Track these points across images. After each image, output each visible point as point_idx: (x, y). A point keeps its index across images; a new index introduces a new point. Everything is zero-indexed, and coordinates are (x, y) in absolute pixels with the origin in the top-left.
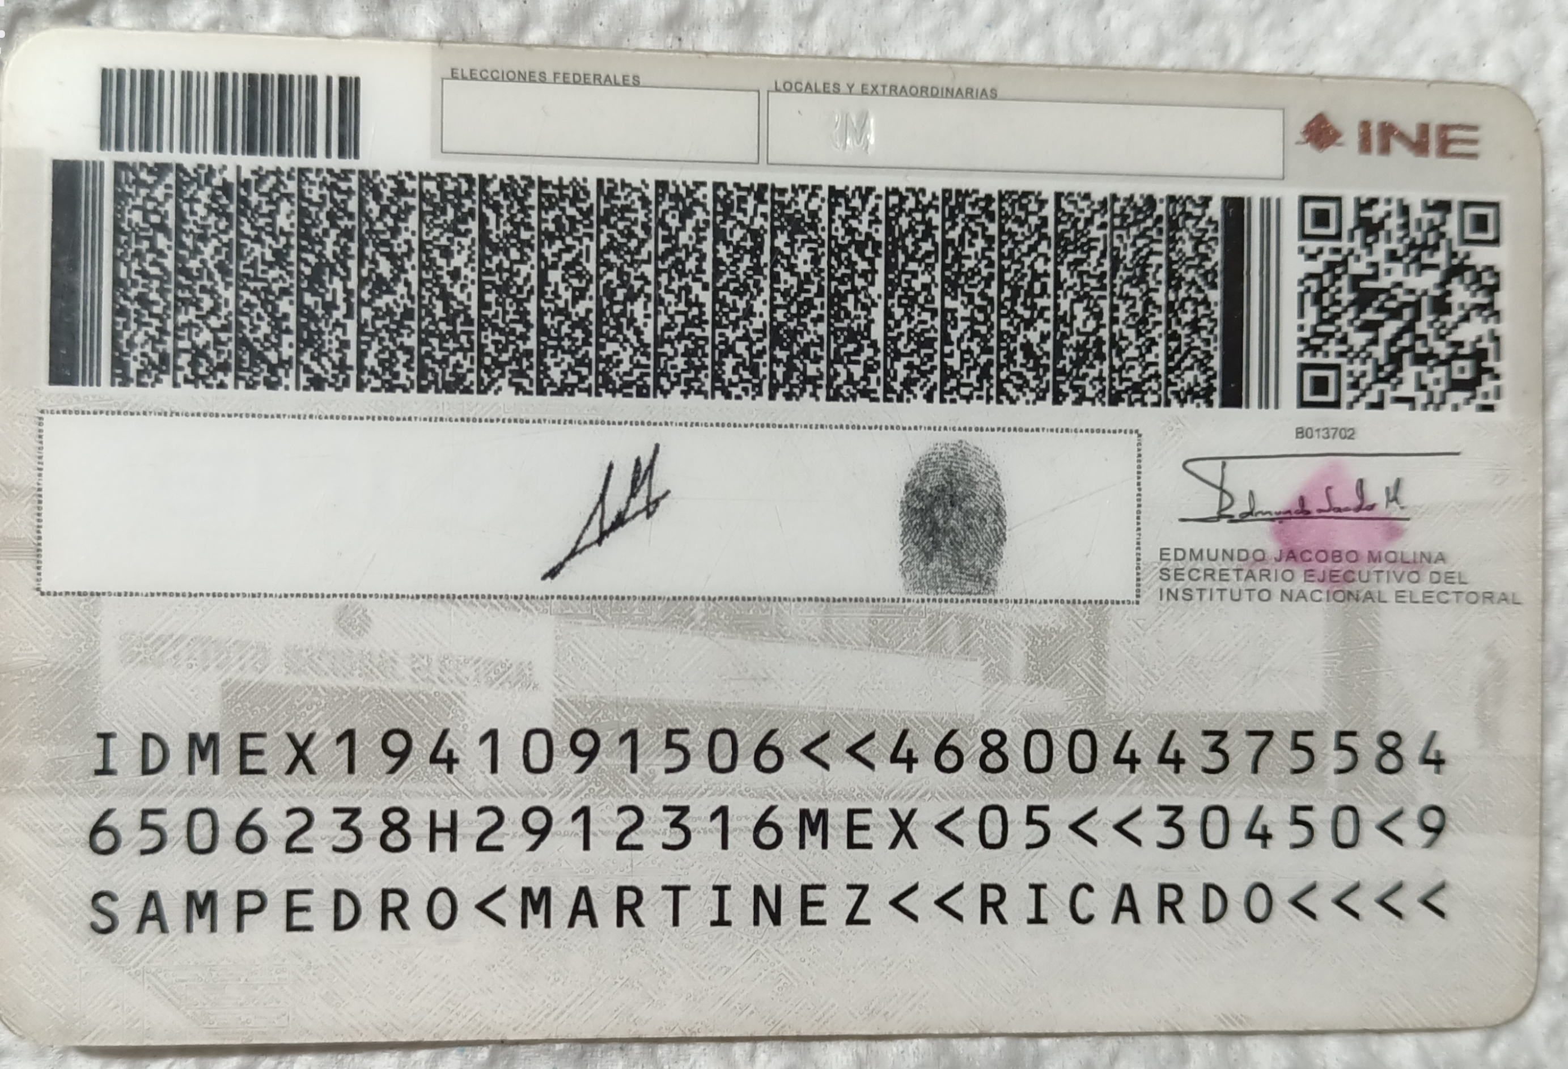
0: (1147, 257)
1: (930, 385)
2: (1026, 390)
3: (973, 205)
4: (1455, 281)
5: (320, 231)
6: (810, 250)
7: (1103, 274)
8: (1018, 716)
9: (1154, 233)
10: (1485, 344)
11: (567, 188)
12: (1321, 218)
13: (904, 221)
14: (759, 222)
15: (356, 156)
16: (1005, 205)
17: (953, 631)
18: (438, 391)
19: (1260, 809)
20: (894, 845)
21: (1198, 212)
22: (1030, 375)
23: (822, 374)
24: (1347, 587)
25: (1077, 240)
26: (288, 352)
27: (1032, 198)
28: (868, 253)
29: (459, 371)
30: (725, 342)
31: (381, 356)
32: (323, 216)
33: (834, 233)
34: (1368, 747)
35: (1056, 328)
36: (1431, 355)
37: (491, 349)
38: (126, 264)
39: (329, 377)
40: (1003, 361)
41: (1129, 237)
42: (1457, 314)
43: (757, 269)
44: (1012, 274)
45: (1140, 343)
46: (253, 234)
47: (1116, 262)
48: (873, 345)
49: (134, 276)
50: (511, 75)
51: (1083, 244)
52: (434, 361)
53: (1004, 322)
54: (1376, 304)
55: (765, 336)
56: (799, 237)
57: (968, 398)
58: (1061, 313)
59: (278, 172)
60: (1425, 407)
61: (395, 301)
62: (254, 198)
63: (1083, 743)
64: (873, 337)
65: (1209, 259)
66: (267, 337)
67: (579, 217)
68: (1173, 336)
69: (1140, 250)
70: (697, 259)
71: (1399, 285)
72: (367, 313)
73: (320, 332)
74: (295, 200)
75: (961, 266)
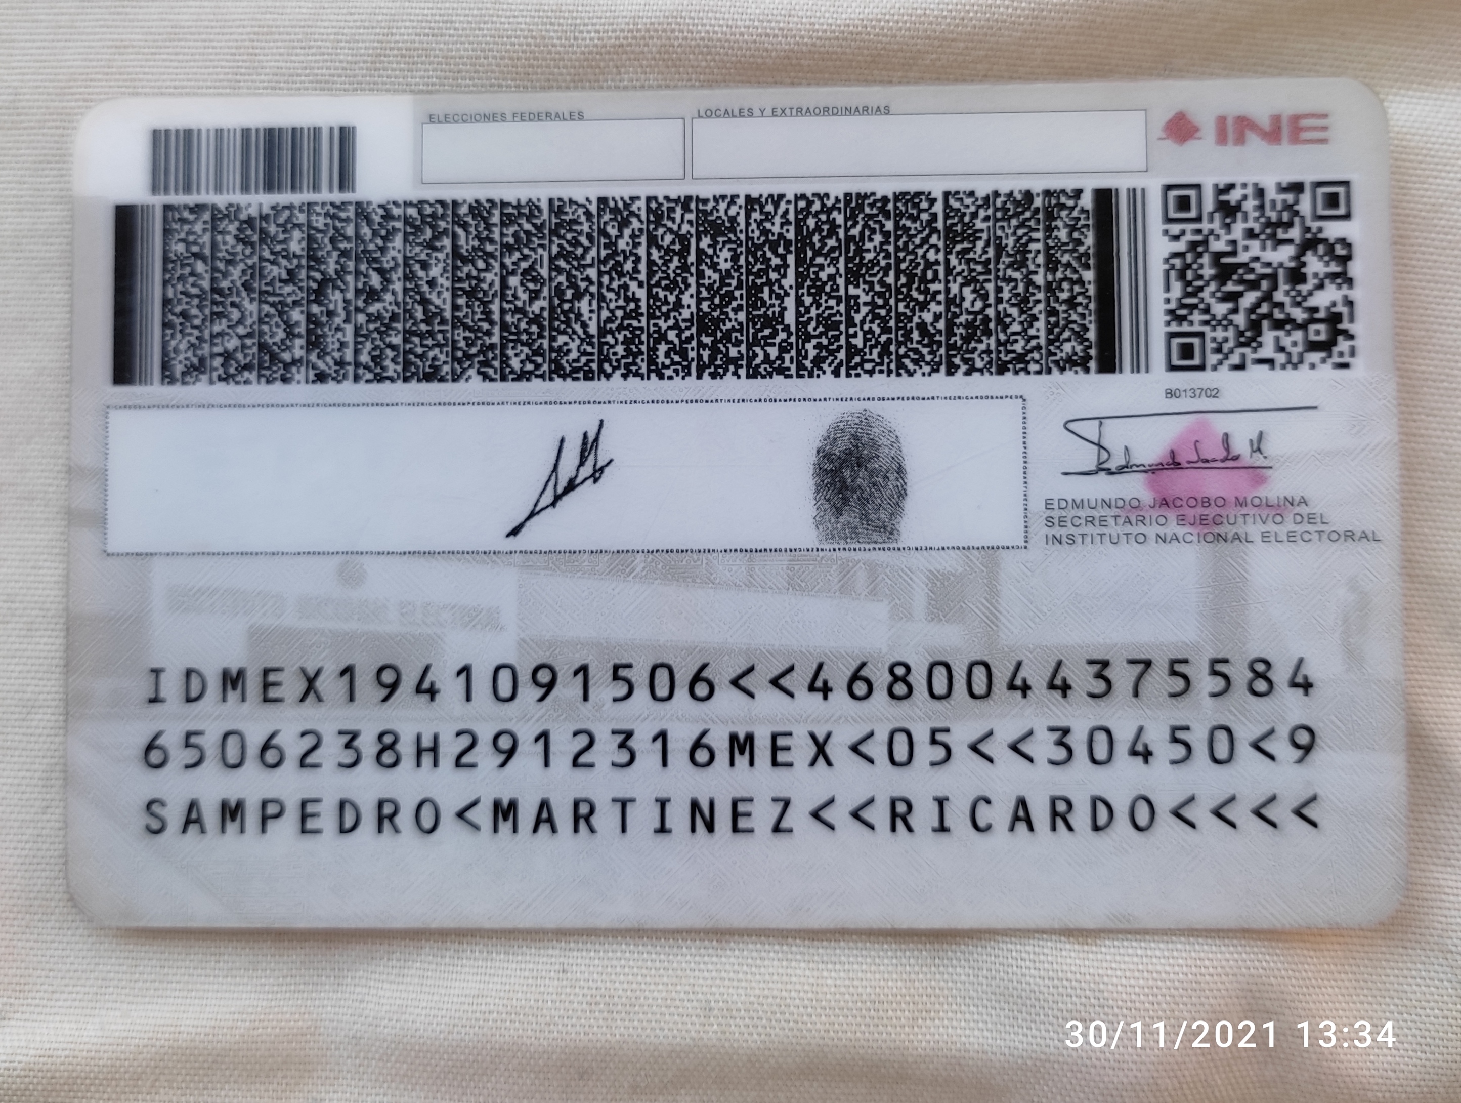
0: (1026, 244)
1: (836, 362)
2: (922, 364)
3: (872, 206)
4: (1309, 253)
5: (324, 253)
6: (730, 249)
7: (989, 260)
8: (921, 649)
9: (1032, 223)
10: (1341, 309)
11: (524, 207)
12: (1183, 204)
13: (811, 222)
14: (685, 228)
15: (353, 191)
16: (899, 204)
17: (861, 577)
18: (419, 380)
19: (1141, 730)
20: (813, 763)
21: (1071, 203)
22: (925, 351)
23: (742, 355)
24: (1216, 530)
25: (964, 232)
26: (298, 353)
27: (923, 197)
28: (781, 250)
29: (437, 363)
30: (659, 331)
31: (374, 353)
32: (327, 241)
33: (750, 235)
34: (1240, 674)
35: (948, 310)
36: (1290, 320)
37: (462, 344)
38: (173, 286)
39: (332, 371)
40: (901, 339)
41: (1010, 227)
42: (1311, 283)
43: (685, 267)
44: (907, 264)
45: (1022, 319)
46: (272, 257)
47: (1000, 249)
48: (787, 328)
49: (180, 296)
50: (478, 117)
51: (970, 235)
52: (417, 356)
53: (901, 305)
54: (1235, 277)
55: (692, 325)
56: (721, 239)
57: (871, 373)
58: (951, 296)
59: (290, 207)
60: (1283, 367)
61: (385, 308)
62: (272, 229)
63: (979, 674)
64: (786, 322)
65: (1083, 244)
66: (282, 341)
67: (534, 231)
68: (1052, 312)
69: (1021, 238)
70: (634, 262)
71: (1257, 259)
72: (361, 318)
73: (324, 336)
74: (305, 229)
75: (862, 258)
